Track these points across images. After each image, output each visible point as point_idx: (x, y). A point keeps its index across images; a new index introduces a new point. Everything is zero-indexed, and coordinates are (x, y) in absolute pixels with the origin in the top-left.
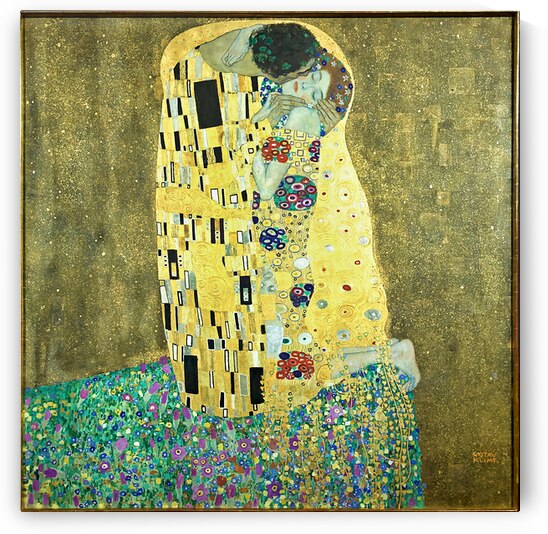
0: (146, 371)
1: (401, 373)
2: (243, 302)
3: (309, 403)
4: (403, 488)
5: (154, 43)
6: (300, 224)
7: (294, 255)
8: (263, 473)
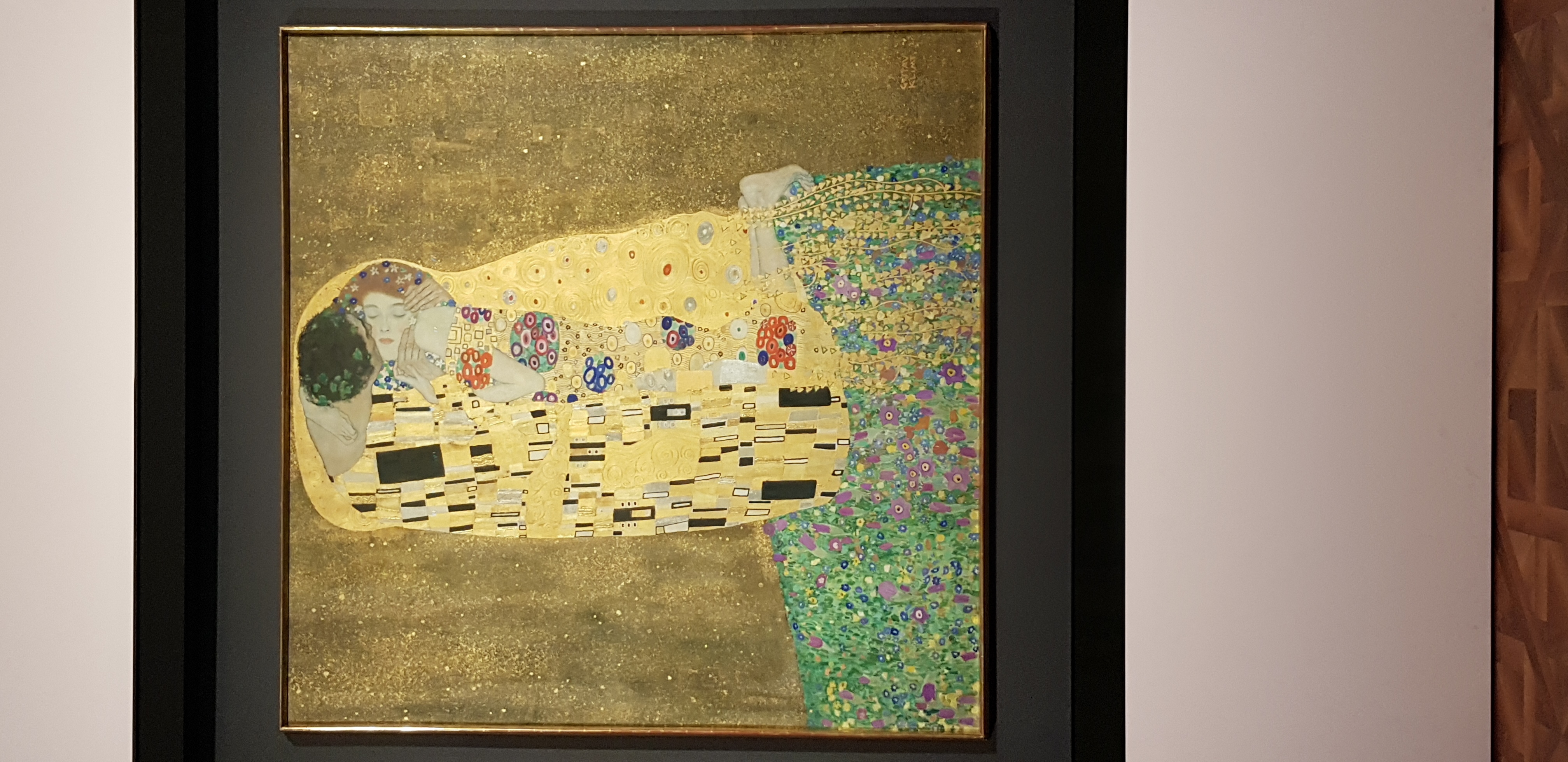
0: (784, 554)
1: (787, 193)
2: (687, 417)
3: (829, 323)
4: (952, 188)
5: (324, 540)
6: (578, 336)
7: (620, 345)
8: (930, 388)
